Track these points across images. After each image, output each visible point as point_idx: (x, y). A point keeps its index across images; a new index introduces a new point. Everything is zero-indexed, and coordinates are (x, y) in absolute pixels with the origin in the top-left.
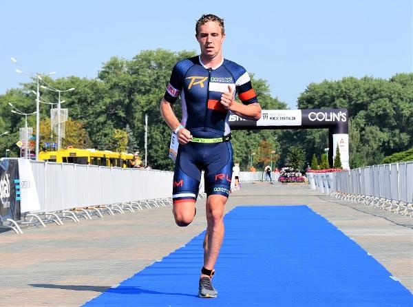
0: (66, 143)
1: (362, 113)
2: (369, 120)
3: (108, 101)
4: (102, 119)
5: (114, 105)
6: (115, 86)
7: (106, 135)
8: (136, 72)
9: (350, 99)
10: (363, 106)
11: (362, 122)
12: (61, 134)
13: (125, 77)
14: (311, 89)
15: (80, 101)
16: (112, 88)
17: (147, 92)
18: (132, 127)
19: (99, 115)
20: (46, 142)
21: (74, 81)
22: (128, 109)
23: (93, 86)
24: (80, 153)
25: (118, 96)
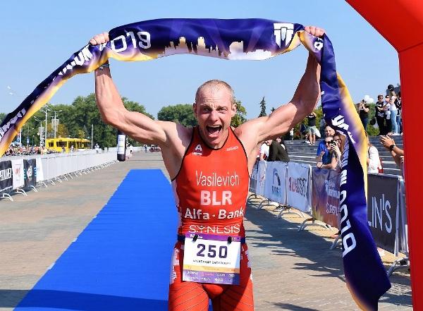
0: (58, 134)
1: (185, 120)
2: (188, 122)
3: (76, 115)
4: (74, 122)
5: (79, 116)
6: (80, 108)
7: (75, 130)
8: (88, 102)
9: (180, 113)
10: (185, 117)
11: (185, 124)
12: (56, 130)
13: (84, 104)
14: (164, 109)
15: (65, 115)
16: (78, 109)
17: (93, 111)
18: (87, 126)
19: (72, 121)
20: (50, 134)
21: (62, 106)
22: (85, 118)
23: (70, 108)
24: (64, 140)
25: (80, 113)
